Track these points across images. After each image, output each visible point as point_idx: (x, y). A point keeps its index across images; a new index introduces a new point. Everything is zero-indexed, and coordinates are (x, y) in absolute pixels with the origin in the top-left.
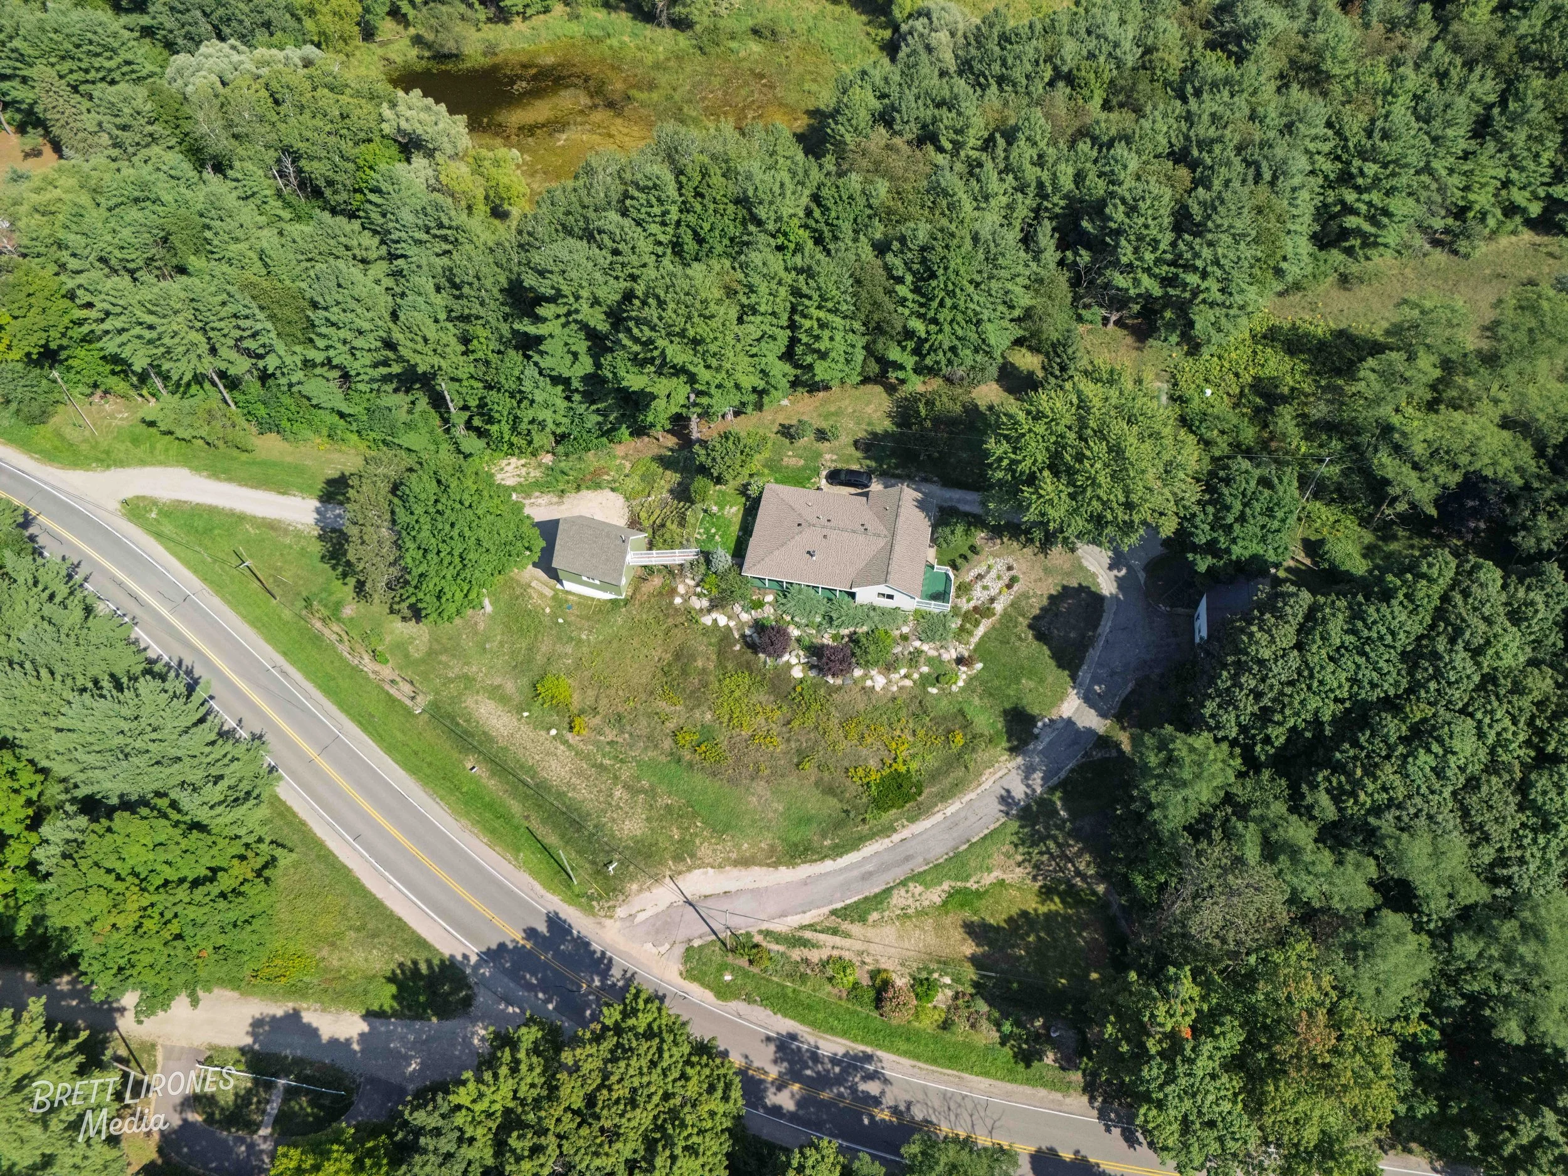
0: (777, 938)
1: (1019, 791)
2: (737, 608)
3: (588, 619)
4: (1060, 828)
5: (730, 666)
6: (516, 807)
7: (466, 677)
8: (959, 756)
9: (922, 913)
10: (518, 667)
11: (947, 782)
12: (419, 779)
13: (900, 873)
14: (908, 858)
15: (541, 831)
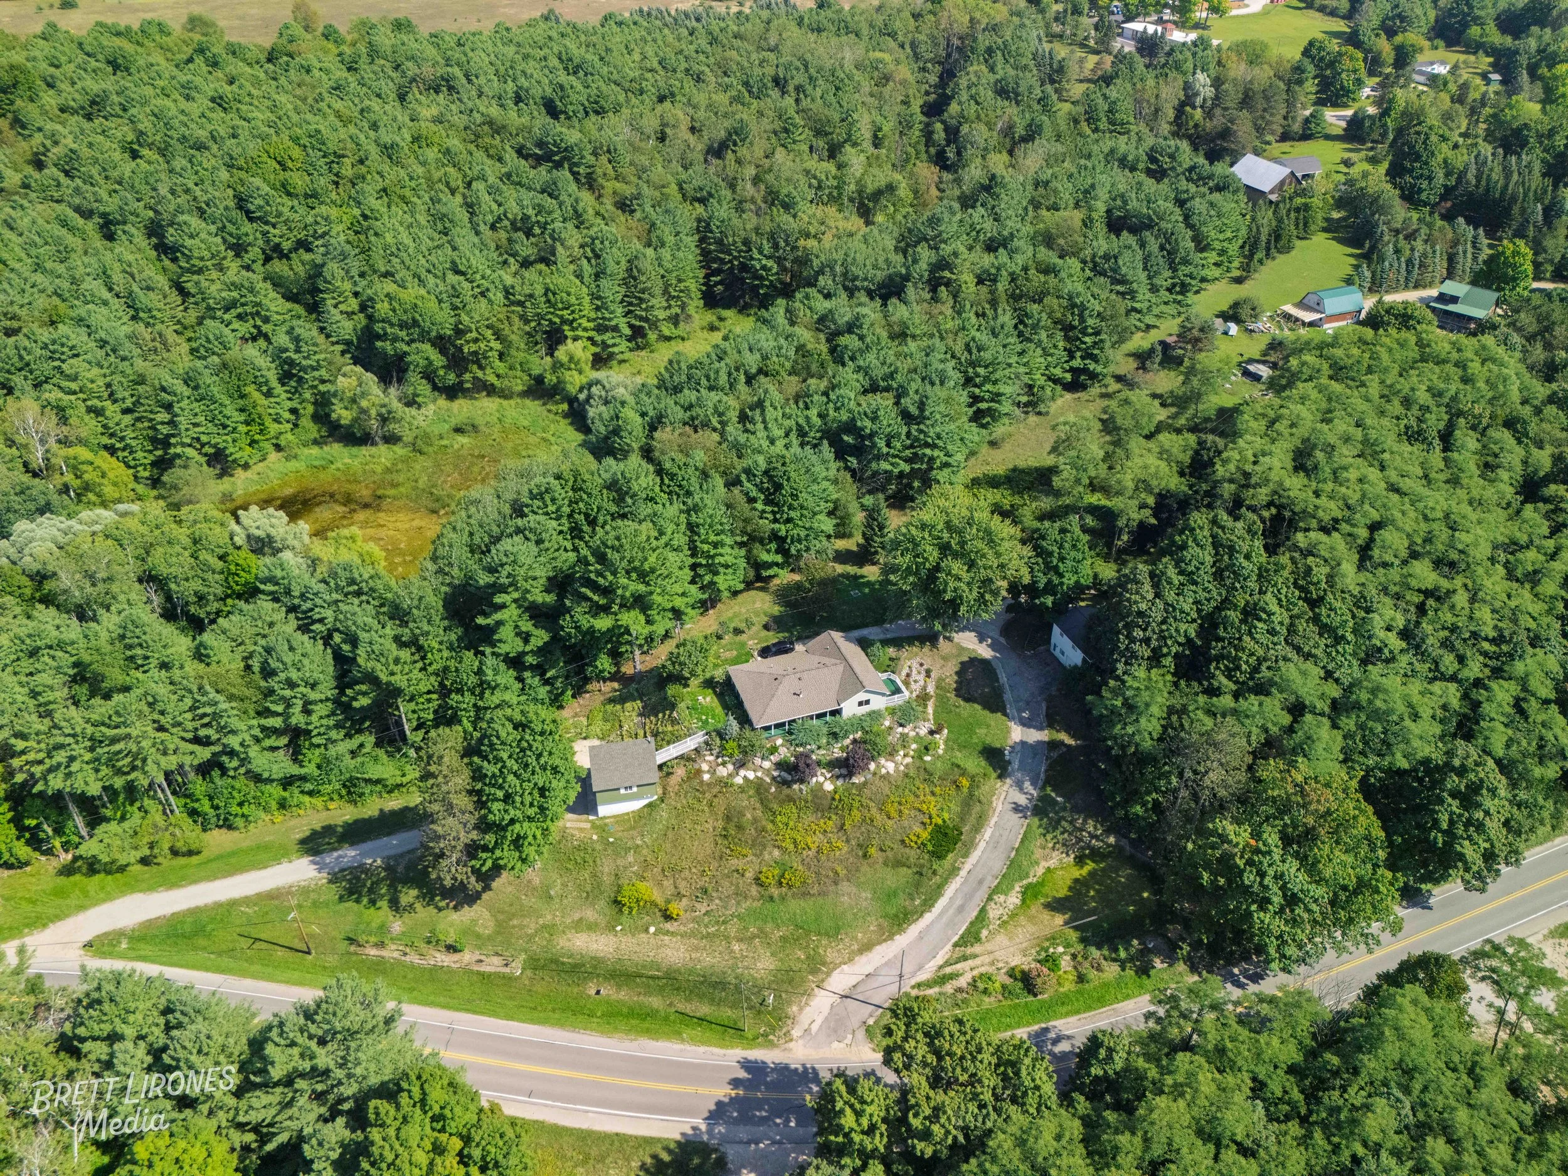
0: (928, 984)
1: (1022, 800)
2: (758, 761)
3: (633, 828)
4: (1064, 809)
5: (775, 807)
6: (655, 1002)
7: (544, 927)
8: (971, 795)
9: (1013, 916)
10: (589, 897)
11: (972, 819)
12: (553, 1025)
13: (983, 894)
14: (981, 882)
15: (688, 1008)
